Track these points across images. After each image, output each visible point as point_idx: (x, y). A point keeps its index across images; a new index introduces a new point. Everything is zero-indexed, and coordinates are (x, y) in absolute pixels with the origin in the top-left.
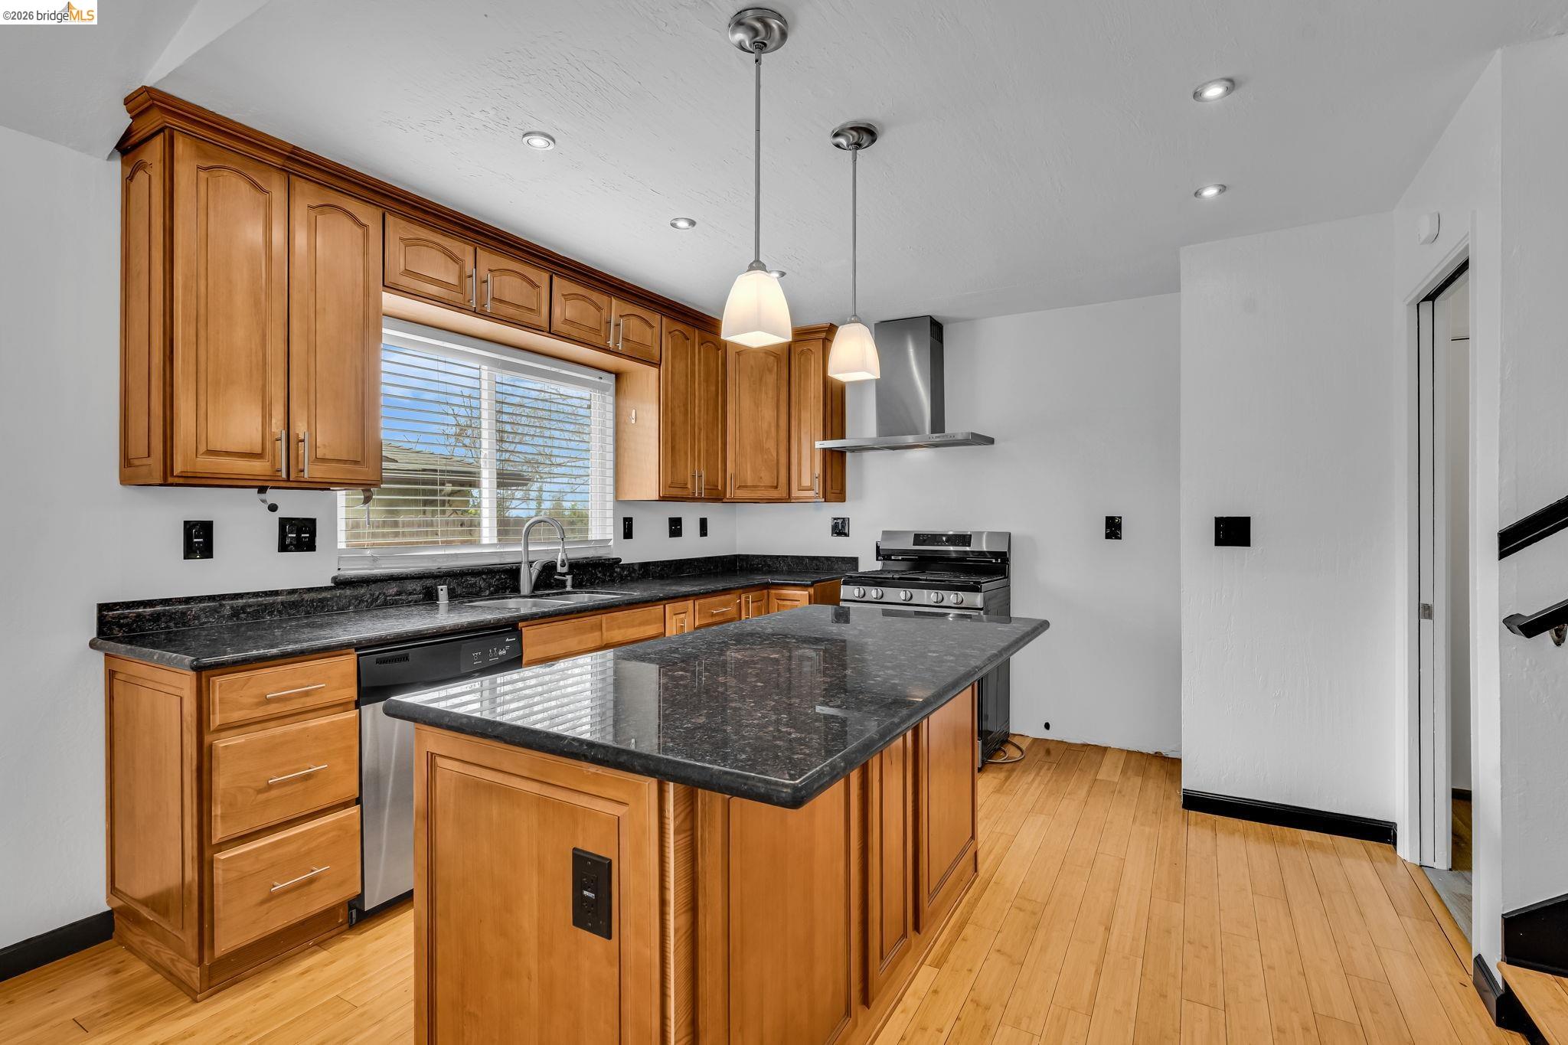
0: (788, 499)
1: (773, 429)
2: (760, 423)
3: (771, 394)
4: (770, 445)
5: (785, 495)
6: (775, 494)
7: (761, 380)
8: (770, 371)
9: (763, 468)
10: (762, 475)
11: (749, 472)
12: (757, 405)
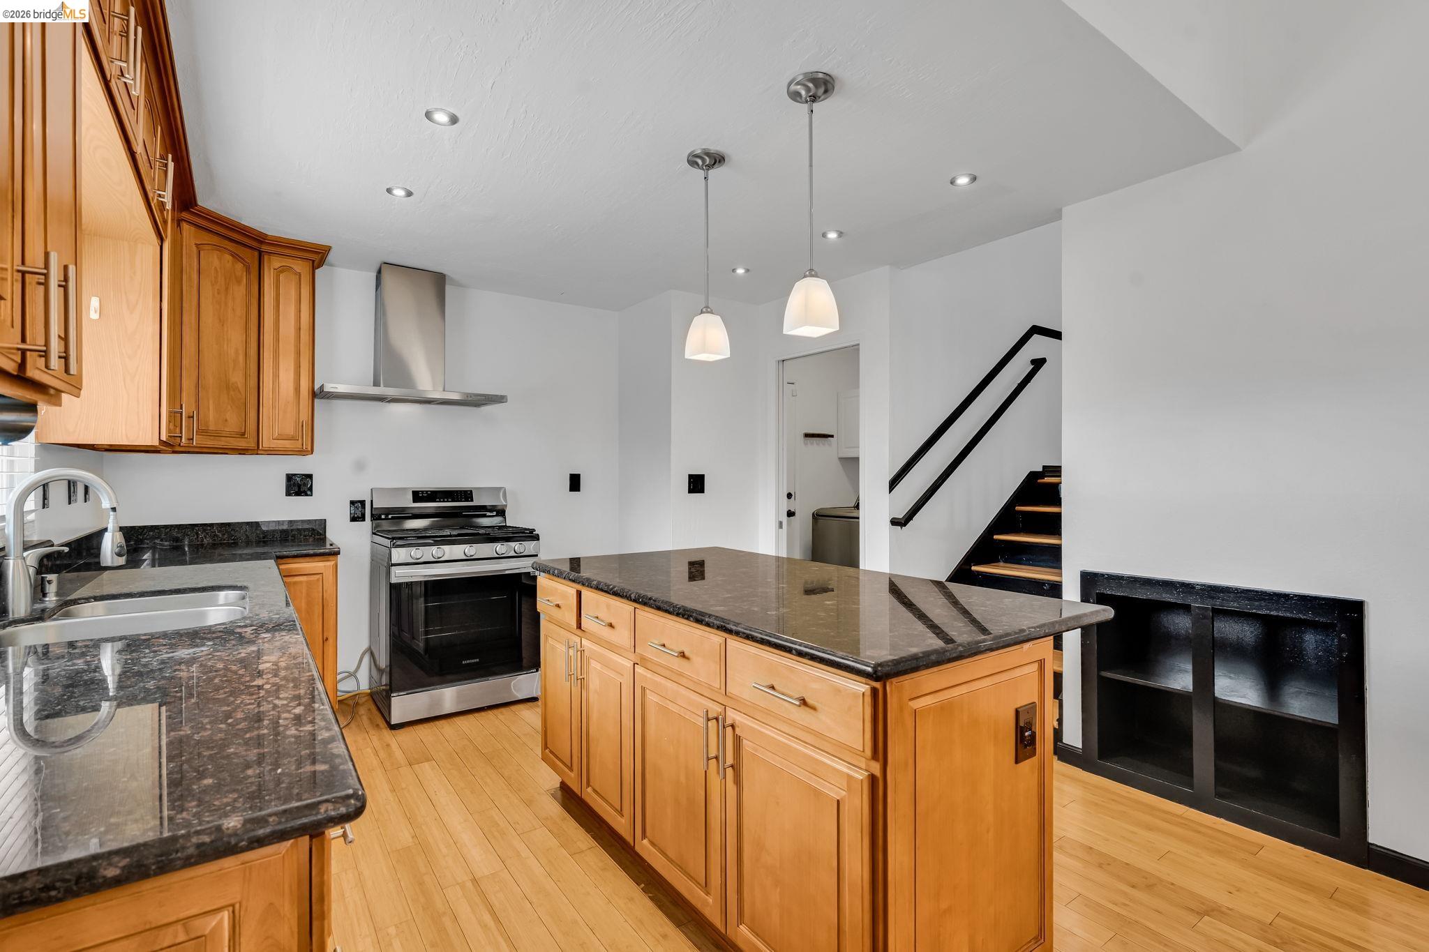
0: (256, 450)
1: (241, 358)
2: (225, 346)
3: (240, 311)
4: (237, 378)
5: (253, 445)
6: (242, 444)
7: (227, 289)
8: (239, 282)
9: (229, 407)
10: (228, 416)
11: (211, 412)
12: (222, 321)
